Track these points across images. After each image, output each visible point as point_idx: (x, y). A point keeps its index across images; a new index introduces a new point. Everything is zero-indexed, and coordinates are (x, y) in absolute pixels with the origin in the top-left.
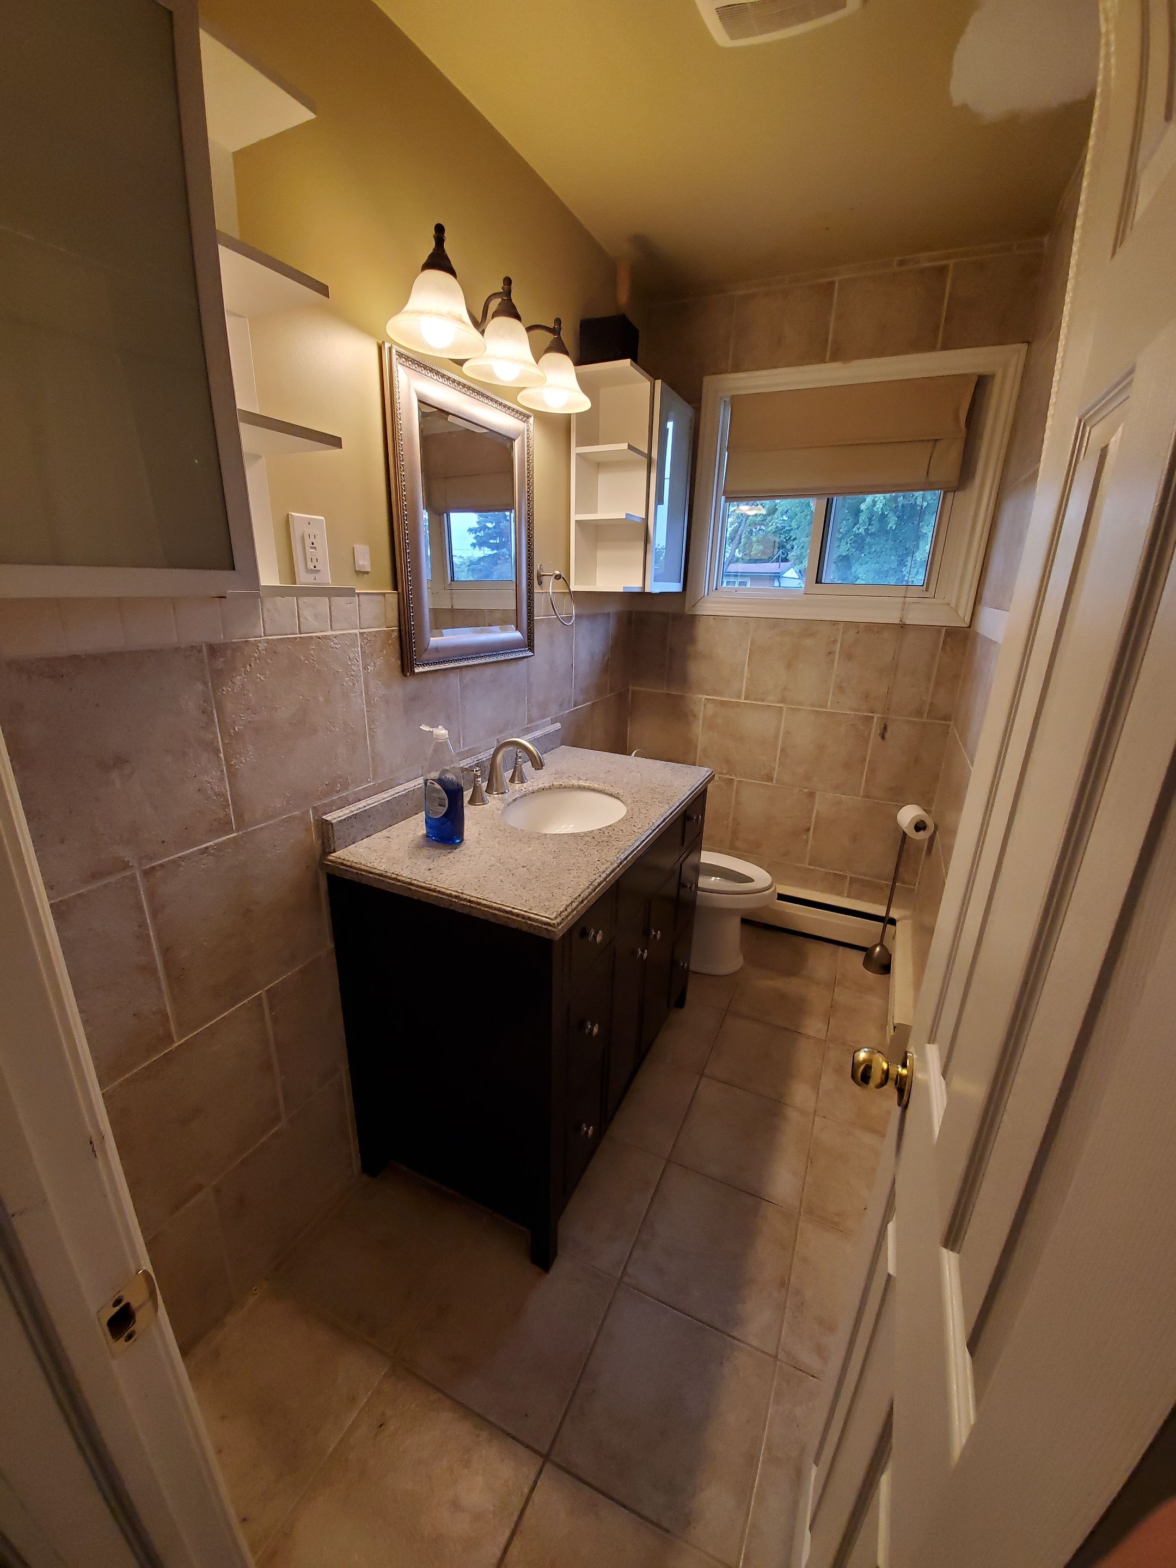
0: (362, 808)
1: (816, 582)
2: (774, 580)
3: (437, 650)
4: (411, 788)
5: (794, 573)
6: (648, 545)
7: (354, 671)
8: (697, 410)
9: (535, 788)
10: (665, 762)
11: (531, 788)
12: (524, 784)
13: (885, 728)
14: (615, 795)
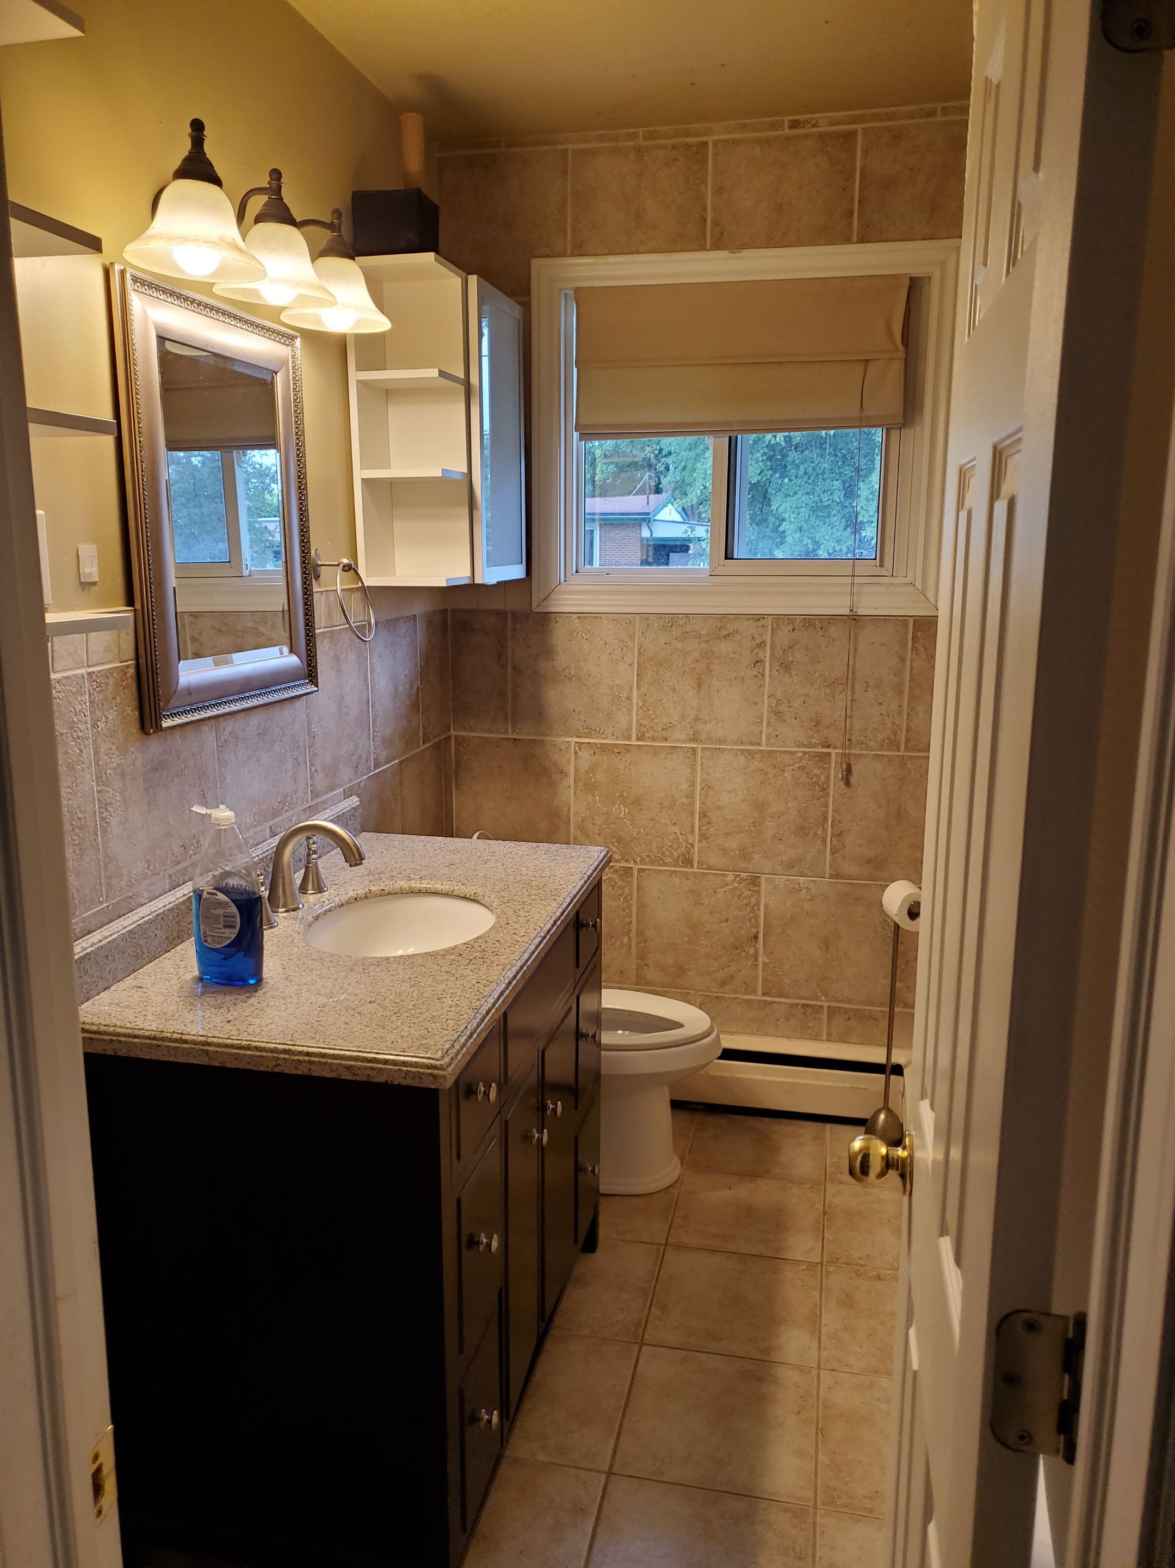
0: (97, 943)
1: (726, 558)
2: (640, 525)
3: (189, 691)
4: (160, 909)
5: (674, 512)
6: (475, 513)
7: (81, 731)
8: (526, 307)
9: (344, 898)
10: (534, 844)
11: (337, 899)
12: (324, 894)
13: (849, 770)
14: (471, 898)
